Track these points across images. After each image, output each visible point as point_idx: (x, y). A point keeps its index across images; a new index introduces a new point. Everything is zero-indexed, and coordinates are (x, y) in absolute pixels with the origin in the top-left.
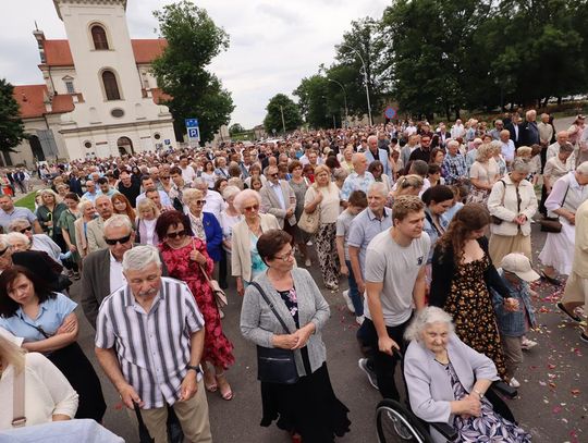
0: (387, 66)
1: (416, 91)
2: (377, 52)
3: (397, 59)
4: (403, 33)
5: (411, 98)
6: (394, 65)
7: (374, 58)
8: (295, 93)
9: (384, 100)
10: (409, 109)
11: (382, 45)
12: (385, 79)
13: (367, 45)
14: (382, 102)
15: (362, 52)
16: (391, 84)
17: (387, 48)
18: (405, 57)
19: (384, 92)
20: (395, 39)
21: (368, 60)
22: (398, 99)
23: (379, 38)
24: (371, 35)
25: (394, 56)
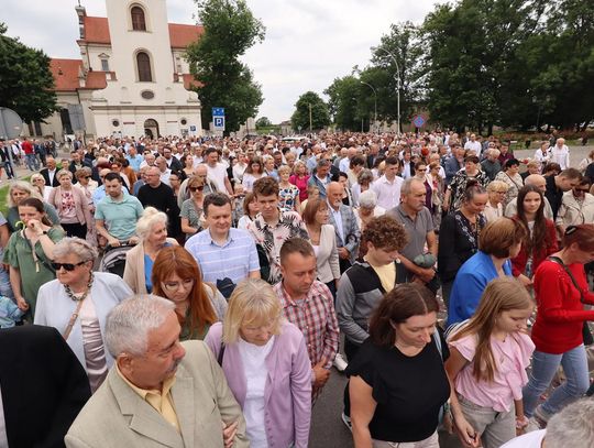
0: (422, 74)
1: (449, 102)
2: (414, 62)
3: (434, 67)
4: (443, 43)
5: (444, 109)
6: (429, 74)
7: (410, 65)
9: (416, 108)
10: (440, 119)
11: (420, 52)
12: (419, 86)
13: (404, 50)
14: (413, 111)
15: (399, 57)
16: (424, 93)
17: (424, 55)
18: (442, 66)
19: (417, 100)
20: (434, 46)
21: (403, 66)
22: (430, 108)
23: (418, 44)
24: (410, 40)
25: (431, 64)
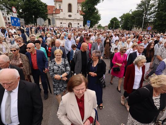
0: (153, 13)
1: (161, 23)
2: (151, 8)
3: (158, 11)
4: (162, 3)
5: (159, 25)
6: (156, 13)
7: (149, 10)
8: (120, 18)
9: (149, 24)
10: (156, 28)
11: (153, 6)
12: (151, 17)
13: (148, 5)
14: (148, 25)
15: (146, 7)
16: (153, 19)
17: (155, 7)
18: (160, 11)
19: (150, 21)
20: (159, 4)
21: (147, 10)
22: (154, 25)
23: (153, 3)
24: (151, 2)
25: (157, 10)
